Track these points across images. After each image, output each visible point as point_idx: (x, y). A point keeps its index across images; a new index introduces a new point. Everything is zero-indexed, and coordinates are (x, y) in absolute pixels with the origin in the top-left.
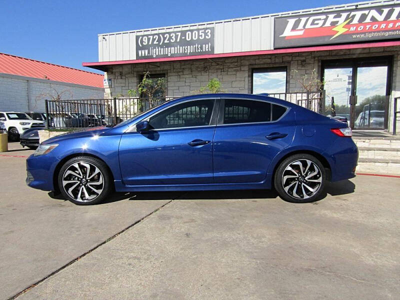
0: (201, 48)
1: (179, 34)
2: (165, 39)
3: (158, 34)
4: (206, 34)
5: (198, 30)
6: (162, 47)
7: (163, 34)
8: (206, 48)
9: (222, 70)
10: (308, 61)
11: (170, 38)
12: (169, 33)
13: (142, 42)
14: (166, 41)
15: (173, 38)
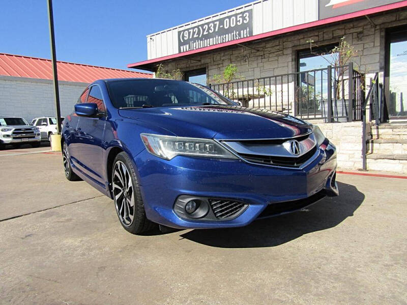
0: (240, 35)
1: (217, 23)
2: (204, 30)
3: (198, 27)
4: (244, 18)
5: (236, 15)
6: (201, 39)
7: (202, 26)
8: (244, 34)
9: (263, 57)
10: (366, 32)
11: (209, 28)
12: (208, 24)
13: (183, 37)
14: (205, 33)
15: (212, 28)
